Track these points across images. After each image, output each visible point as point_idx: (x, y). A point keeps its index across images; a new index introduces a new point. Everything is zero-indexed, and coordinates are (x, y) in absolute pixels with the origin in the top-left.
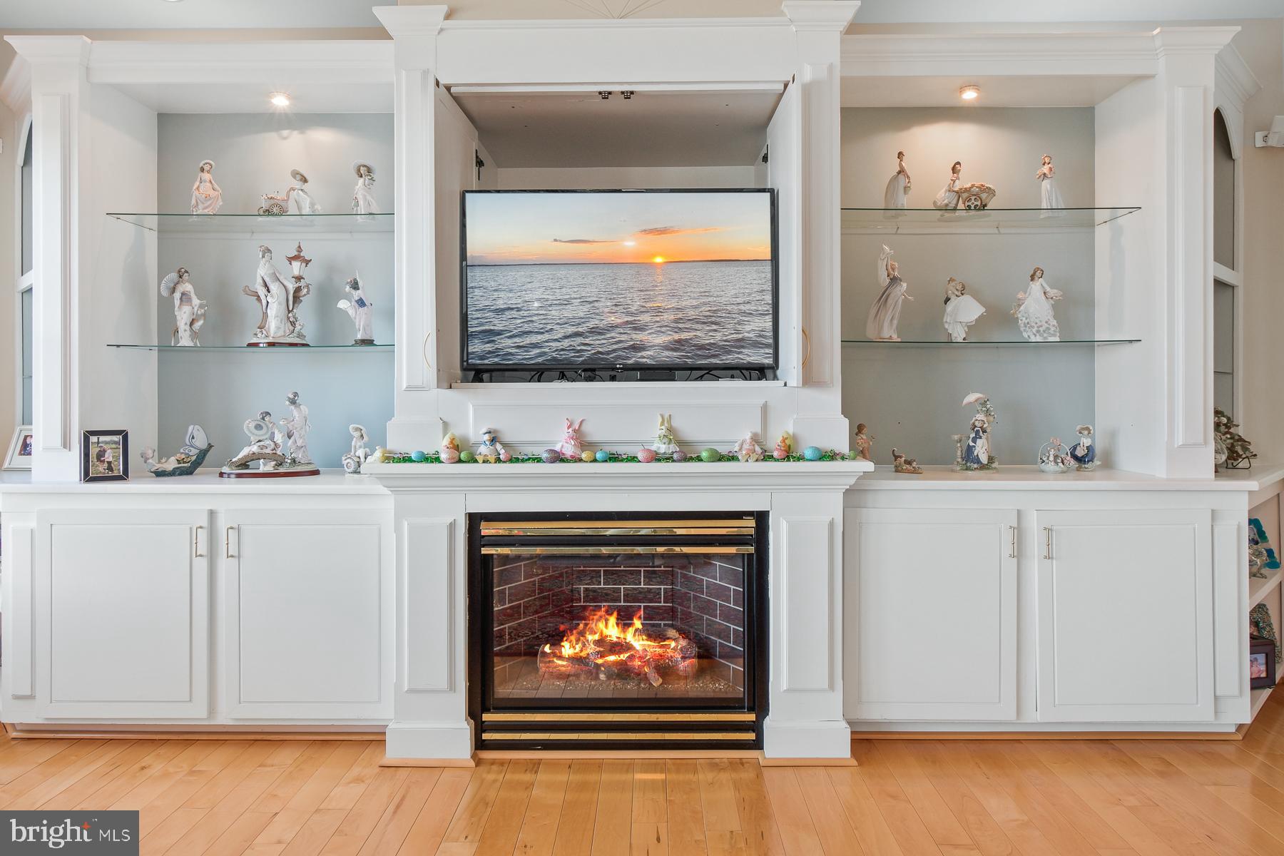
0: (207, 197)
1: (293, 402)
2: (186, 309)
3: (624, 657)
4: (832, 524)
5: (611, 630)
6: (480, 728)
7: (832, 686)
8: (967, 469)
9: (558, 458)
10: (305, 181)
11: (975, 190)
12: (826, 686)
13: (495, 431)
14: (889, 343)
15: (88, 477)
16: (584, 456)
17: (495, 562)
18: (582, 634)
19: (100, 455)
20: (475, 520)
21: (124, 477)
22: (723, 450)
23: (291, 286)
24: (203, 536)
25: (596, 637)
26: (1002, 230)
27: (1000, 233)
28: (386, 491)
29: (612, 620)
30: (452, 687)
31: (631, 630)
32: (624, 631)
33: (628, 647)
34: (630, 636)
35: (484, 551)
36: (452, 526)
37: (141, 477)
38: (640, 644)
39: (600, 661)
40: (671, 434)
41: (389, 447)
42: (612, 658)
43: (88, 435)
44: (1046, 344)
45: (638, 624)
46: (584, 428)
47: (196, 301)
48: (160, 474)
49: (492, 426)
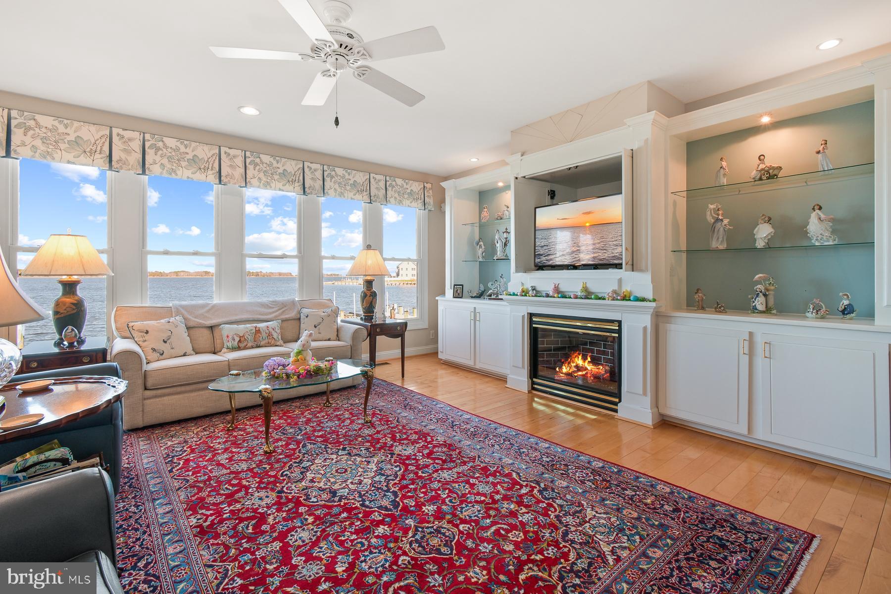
0: (485, 216)
1: (501, 277)
2: (481, 249)
3: (584, 373)
4: (645, 329)
5: (579, 361)
6: (533, 383)
7: (645, 394)
8: (754, 313)
9: (548, 296)
10: (508, 207)
11: (767, 169)
12: (641, 393)
13: (534, 287)
14: (717, 251)
15: (454, 297)
16: (556, 295)
17: (539, 330)
18: (569, 363)
19: (457, 291)
20: (531, 315)
21: (461, 297)
22: (600, 296)
23: (504, 241)
24: (472, 314)
25: (575, 364)
26: (809, 183)
27: (807, 185)
28: (507, 304)
29: (580, 357)
30: (523, 367)
31: (587, 361)
32: (584, 362)
33: (586, 369)
34: (586, 364)
35: (534, 326)
36: (523, 316)
37: (466, 298)
38: (590, 367)
39: (576, 375)
40: (585, 289)
41: (509, 291)
42: (580, 373)
43: (455, 285)
44: (823, 248)
45: (589, 359)
46: (559, 286)
47: (483, 247)
48: (472, 297)
49: (533, 285)
